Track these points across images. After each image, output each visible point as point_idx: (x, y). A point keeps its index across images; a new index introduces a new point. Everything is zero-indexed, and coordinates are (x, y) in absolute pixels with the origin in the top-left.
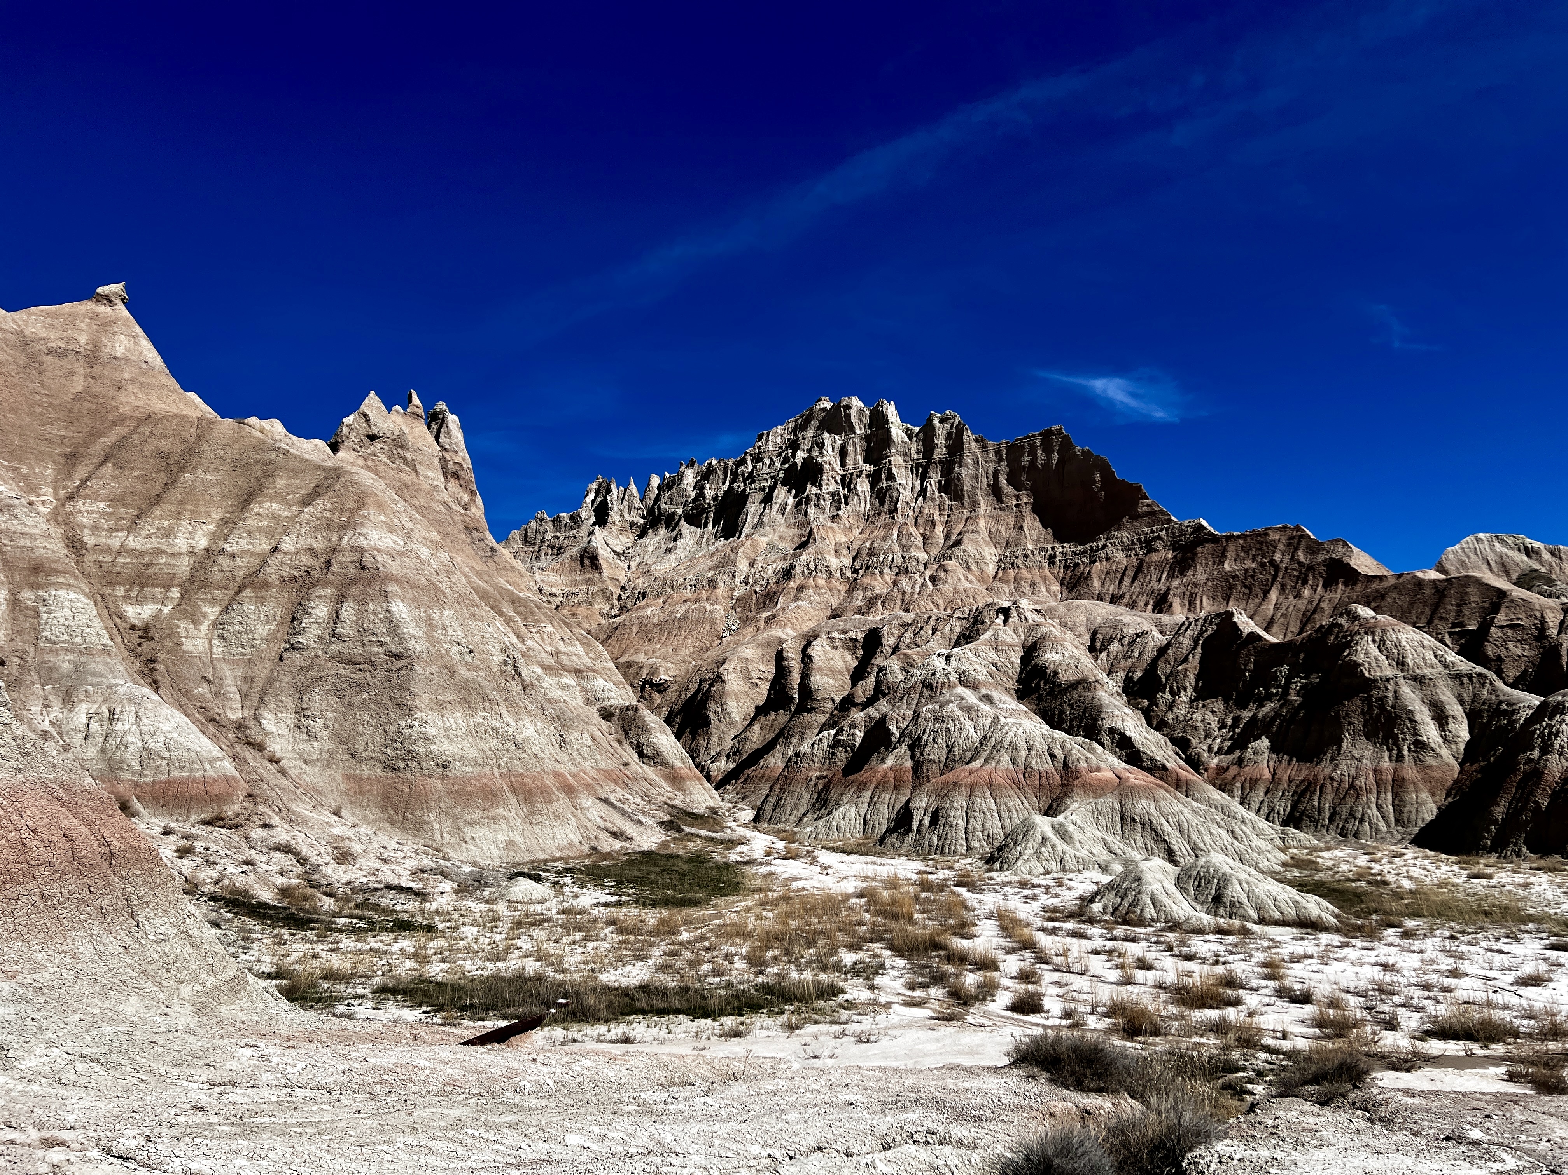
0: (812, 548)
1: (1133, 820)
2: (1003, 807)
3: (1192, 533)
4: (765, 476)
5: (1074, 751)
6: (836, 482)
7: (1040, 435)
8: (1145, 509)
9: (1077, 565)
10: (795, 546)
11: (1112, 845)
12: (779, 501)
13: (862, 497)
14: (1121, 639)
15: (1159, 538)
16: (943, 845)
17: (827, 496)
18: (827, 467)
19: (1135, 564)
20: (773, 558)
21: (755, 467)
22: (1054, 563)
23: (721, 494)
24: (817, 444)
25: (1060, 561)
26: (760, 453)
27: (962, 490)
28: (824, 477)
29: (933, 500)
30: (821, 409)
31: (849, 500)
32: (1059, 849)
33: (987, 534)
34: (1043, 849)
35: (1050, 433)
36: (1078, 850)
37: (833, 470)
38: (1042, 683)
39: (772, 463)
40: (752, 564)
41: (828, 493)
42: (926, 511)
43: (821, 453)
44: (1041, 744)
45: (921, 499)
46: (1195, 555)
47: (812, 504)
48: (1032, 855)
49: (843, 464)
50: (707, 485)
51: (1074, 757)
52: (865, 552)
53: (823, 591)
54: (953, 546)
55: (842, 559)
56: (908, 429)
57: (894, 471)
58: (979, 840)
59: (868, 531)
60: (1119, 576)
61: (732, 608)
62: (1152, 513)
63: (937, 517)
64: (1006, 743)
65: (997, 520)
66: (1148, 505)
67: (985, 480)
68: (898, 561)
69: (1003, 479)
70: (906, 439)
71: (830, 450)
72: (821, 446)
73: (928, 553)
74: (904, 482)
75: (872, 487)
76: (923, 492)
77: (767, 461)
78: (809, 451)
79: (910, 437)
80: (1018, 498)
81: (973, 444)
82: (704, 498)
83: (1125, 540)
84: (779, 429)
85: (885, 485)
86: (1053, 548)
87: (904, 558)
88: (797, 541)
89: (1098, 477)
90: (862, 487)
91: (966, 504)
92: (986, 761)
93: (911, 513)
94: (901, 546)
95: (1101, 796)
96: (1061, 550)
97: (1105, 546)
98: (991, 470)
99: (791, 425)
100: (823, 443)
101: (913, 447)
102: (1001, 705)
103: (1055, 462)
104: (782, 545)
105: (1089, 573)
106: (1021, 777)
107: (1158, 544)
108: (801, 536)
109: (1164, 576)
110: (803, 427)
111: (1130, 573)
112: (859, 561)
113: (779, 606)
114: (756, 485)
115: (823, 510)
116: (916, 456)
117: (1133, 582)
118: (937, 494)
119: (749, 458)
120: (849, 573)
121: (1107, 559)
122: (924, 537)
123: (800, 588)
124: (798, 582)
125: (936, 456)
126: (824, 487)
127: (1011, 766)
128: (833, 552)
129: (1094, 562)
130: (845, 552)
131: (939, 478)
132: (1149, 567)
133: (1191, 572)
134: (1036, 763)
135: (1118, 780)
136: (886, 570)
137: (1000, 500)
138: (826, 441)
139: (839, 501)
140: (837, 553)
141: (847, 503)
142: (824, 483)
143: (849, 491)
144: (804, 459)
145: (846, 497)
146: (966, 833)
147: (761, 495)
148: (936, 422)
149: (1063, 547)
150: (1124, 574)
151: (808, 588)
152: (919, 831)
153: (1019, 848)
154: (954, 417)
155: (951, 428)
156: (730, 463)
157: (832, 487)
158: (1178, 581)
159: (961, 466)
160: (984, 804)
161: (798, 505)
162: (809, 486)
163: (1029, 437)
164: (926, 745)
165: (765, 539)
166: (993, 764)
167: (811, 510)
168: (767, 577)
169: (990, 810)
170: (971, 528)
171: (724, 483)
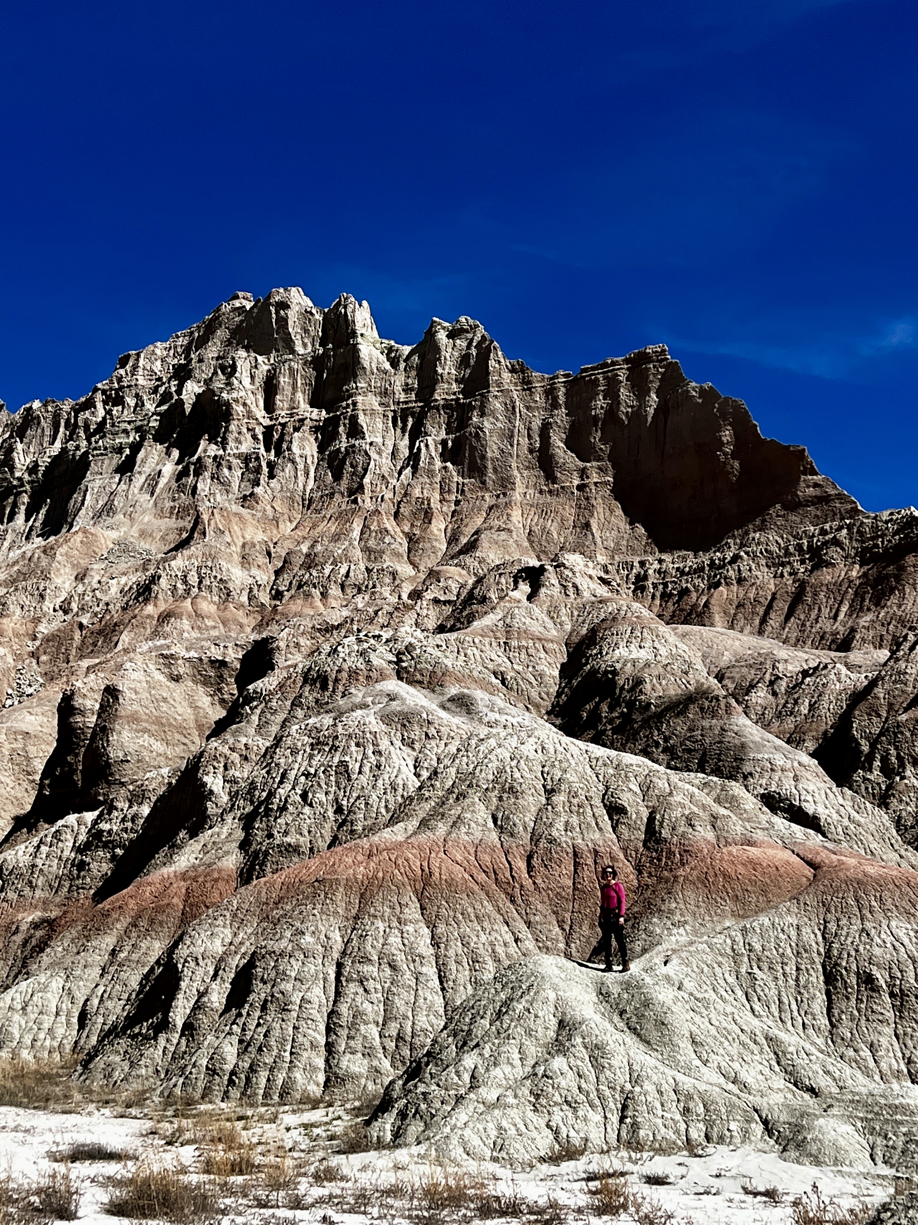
0: (195, 549)
1: (868, 980)
2: (456, 948)
3: (895, 534)
4: (124, 426)
5: (678, 798)
6: (255, 437)
7: (626, 361)
8: (811, 491)
9: (685, 592)
10: (167, 548)
11: (801, 1061)
12: (147, 470)
13: (301, 466)
14: (772, 683)
15: (836, 542)
16: (253, 1069)
17: (235, 462)
18: (239, 409)
19: (791, 589)
20: (122, 567)
21: (109, 412)
22: (643, 589)
23: (44, 461)
24: (223, 368)
25: (655, 586)
26: (121, 388)
27: (483, 457)
28: (233, 427)
29: (430, 473)
30: (235, 309)
31: (277, 471)
32: (618, 1061)
33: (524, 537)
34: (559, 1063)
35: (644, 358)
36: (688, 1070)
37: (250, 415)
38: (604, 707)
39: (140, 403)
40: (80, 578)
41: (238, 456)
42: (417, 492)
43: (229, 384)
44: (582, 777)
45: (408, 471)
46: (903, 569)
47: (207, 474)
48: (514, 1088)
49: (270, 407)
50: (20, 446)
51: (677, 813)
52: (298, 561)
53: (209, 623)
54: (461, 552)
55: (254, 571)
56: (390, 349)
57: (362, 420)
58: (369, 1052)
59: (308, 524)
60: (761, 610)
61: (33, 655)
62: (824, 500)
63: (435, 504)
64: (486, 776)
65: (544, 512)
66: (816, 485)
67: (524, 441)
68: (359, 574)
69: (558, 441)
70: (387, 366)
71: (246, 381)
72: (230, 371)
73: (415, 566)
74: (379, 440)
75: (321, 449)
76: (414, 458)
77: (131, 401)
78: (208, 382)
79: (394, 364)
80: (583, 473)
81: (506, 376)
82: (12, 468)
83: (774, 548)
84: (159, 349)
85: (344, 445)
86: (642, 564)
87: (369, 571)
88: (174, 538)
89: (727, 435)
90: (302, 448)
91: (490, 484)
92: (424, 824)
93: (389, 495)
94: (367, 550)
95: (758, 911)
96: (656, 566)
97: (736, 558)
98: (536, 424)
99: (182, 341)
100: (234, 367)
101: (399, 380)
102: (493, 716)
103: (651, 411)
104: (144, 545)
105: (706, 605)
106: (521, 865)
107: (834, 553)
108: (181, 530)
109: (844, 608)
110: (202, 342)
111: (782, 606)
112: (286, 578)
113: (120, 647)
114: (108, 441)
115: (226, 485)
116: (402, 397)
117: (787, 619)
118: (438, 464)
119: (99, 397)
120: (264, 598)
121: (740, 581)
122: (411, 539)
123: (165, 617)
124: (162, 606)
125: (439, 396)
126: (232, 444)
127: (494, 836)
128: (237, 558)
129: (717, 585)
130: (262, 560)
131: (443, 435)
132: (816, 594)
133: (894, 599)
134: (568, 827)
135: (809, 872)
136: (334, 591)
137: (551, 477)
138: (239, 364)
139: (258, 470)
140: (245, 560)
141: (271, 476)
142: (231, 438)
143: (277, 455)
144: (198, 396)
145: (271, 466)
146: (329, 1030)
147: (117, 460)
148: (442, 336)
149: (660, 561)
150: (770, 607)
151: (179, 616)
152: (189, 1028)
153: (470, 1060)
154: (474, 328)
155: (469, 347)
156: (66, 407)
157: (247, 446)
158: (870, 617)
159: (482, 414)
160: (395, 940)
161: (181, 476)
162: (203, 444)
163: (606, 365)
164: (283, 809)
165: (114, 535)
166: (442, 828)
167: (204, 485)
168: (106, 599)
169: (414, 957)
170: (496, 523)
171: (52, 443)
